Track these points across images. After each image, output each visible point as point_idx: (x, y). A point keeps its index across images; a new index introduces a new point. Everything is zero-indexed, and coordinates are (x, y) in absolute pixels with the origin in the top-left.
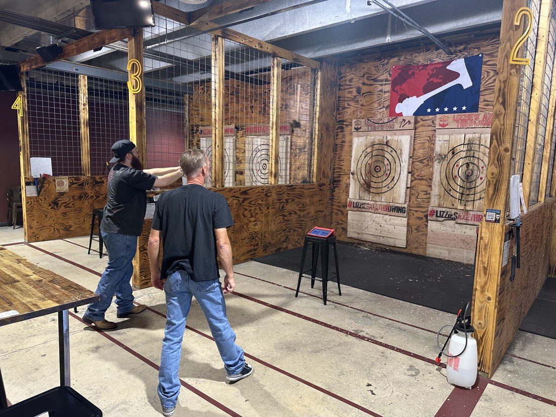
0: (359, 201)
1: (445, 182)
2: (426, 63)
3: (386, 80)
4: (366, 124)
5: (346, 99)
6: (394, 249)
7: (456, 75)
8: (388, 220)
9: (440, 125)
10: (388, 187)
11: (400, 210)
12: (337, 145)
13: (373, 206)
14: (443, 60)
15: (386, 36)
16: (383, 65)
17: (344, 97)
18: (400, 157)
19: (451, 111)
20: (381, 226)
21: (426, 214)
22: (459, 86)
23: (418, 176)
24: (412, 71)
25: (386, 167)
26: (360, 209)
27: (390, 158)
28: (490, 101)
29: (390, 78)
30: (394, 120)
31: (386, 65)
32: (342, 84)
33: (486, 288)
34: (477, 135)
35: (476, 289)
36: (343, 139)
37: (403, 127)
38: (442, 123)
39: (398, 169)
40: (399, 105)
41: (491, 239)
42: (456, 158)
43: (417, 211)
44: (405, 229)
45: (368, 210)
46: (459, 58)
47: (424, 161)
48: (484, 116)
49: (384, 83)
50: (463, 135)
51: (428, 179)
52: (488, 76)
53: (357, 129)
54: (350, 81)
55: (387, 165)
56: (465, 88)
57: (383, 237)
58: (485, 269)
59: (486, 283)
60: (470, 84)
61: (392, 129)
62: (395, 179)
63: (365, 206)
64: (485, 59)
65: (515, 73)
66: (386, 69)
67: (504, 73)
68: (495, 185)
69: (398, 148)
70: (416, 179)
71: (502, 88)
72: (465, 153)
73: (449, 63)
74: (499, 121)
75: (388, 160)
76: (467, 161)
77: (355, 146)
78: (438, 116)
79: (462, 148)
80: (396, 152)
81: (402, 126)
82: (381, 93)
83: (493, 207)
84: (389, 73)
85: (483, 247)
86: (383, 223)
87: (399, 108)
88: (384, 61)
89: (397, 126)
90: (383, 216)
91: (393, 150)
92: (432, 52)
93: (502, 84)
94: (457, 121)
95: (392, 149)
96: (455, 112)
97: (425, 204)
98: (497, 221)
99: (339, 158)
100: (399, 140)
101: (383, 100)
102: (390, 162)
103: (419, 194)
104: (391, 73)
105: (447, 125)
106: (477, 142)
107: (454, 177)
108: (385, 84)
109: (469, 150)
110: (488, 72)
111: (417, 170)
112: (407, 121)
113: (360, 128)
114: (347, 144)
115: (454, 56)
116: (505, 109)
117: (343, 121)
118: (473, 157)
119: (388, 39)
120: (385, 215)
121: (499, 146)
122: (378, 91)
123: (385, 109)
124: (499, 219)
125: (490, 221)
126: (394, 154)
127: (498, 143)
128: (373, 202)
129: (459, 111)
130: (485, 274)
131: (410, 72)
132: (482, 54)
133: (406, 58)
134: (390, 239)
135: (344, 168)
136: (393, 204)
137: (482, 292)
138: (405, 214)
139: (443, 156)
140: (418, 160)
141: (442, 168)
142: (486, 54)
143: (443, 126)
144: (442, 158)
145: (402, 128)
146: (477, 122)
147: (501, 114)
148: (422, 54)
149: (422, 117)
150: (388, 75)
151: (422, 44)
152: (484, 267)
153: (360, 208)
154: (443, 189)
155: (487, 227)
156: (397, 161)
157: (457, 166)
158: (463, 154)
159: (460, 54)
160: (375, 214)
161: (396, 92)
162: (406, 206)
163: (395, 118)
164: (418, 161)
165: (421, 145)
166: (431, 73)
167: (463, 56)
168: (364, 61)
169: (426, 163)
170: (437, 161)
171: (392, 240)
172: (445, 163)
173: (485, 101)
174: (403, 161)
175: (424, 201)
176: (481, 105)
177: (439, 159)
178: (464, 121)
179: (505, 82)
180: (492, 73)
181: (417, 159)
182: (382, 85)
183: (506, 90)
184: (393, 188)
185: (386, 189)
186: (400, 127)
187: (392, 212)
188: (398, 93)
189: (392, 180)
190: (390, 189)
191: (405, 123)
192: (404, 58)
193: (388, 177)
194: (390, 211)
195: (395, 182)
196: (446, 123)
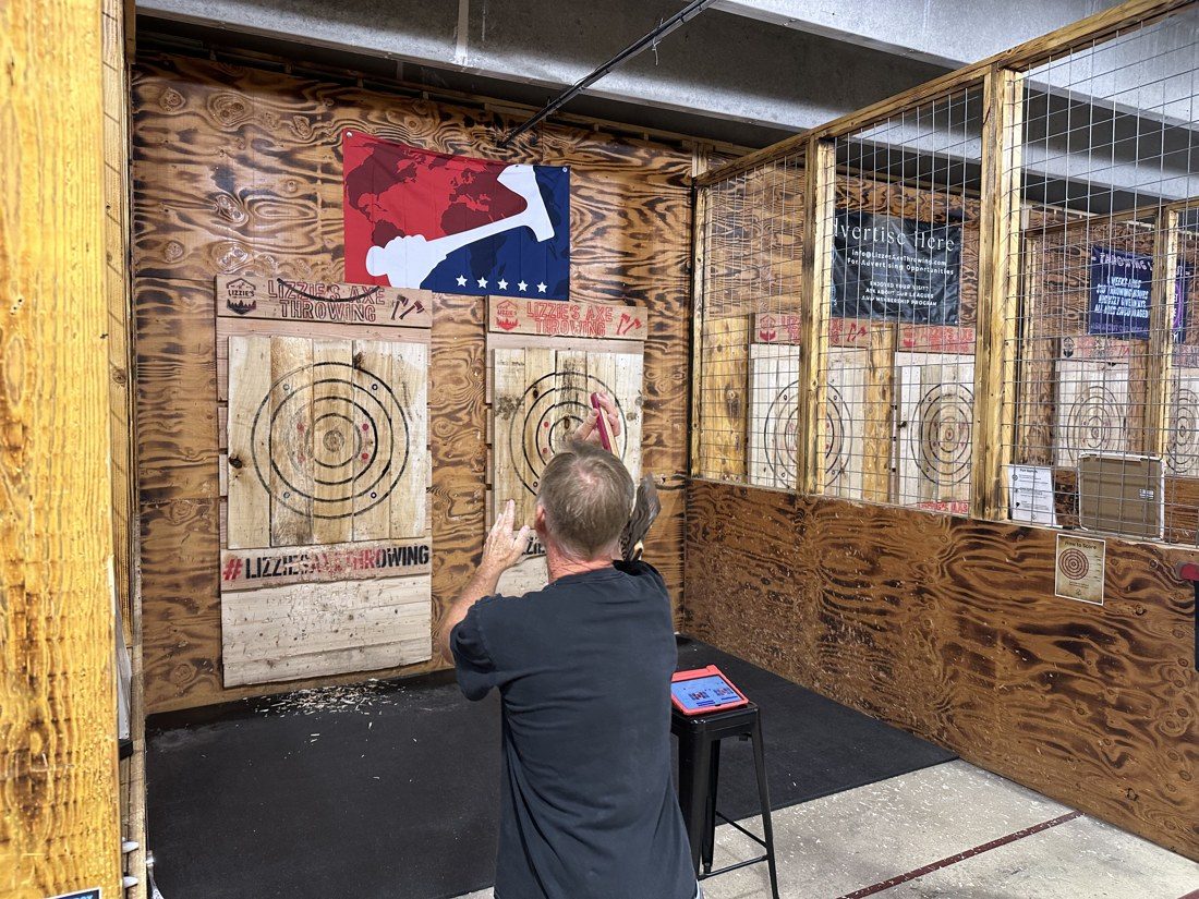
0: (270, 553)
1: (522, 466)
2: (442, 151)
3: (327, 168)
4: (273, 296)
5: (172, 196)
6: (403, 673)
7: (519, 205)
8: (373, 595)
9: (500, 323)
10: (374, 495)
11: (411, 556)
12: (142, 359)
13: (322, 561)
14: (485, 154)
15: (454, 43)
16: (313, 119)
17: (165, 189)
18: (403, 405)
19: (514, 291)
20: (351, 617)
21: (474, 553)
22: (527, 232)
23: (447, 454)
24: (409, 162)
25: (363, 434)
26: (273, 580)
27: (372, 407)
28: (588, 280)
29: (339, 166)
30: (373, 296)
31: (323, 120)
32: (149, 138)
34: (580, 354)
36: (173, 340)
37: (402, 317)
38: (503, 318)
39: (400, 439)
40: (375, 251)
42: (543, 405)
43: (450, 551)
44: (429, 605)
45: (305, 577)
46: (523, 161)
47: (459, 415)
48: (589, 312)
49: (319, 174)
50: (553, 352)
51: (473, 463)
52: (582, 220)
53: (240, 310)
54: (187, 136)
55: (365, 427)
56: (539, 240)
57: (361, 649)
60: (550, 234)
61: (367, 321)
62: (392, 469)
63: (295, 565)
64: (575, 181)
66: (323, 135)
69: (395, 380)
70: (442, 464)
72: (559, 394)
73: (500, 167)
75: (365, 412)
76: (566, 414)
77: (236, 362)
78: (492, 299)
79: (552, 383)
80: (390, 390)
81: (398, 314)
82: (311, 204)
84: (335, 150)
86: (358, 607)
87: (377, 261)
88: (313, 108)
89: (383, 315)
90: (356, 584)
91: (379, 384)
92: (457, 125)
94: (535, 316)
95: (375, 382)
96: (521, 294)
97: (472, 528)
99: (159, 407)
100: (395, 356)
101: (320, 230)
102: (371, 419)
103: (453, 502)
104: (340, 149)
105: (515, 324)
106: (582, 371)
107: (541, 452)
108: (324, 181)
109: (567, 388)
110: (582, 213)
111: (443, 439)
112: (411, 303)
113: (253, 306)
114: (190, 360)
115: (510, 153)
117: (167, 274)
118: (576, 403)
119: (461, 56)
120: (367, 579)
122: (302, 197)
123: (327, 257)
126: (383, 394)
128: (325, 549)
129: (532, 293)
131: (403, 164)
132: (568, 167)
133: (386, 120)
134: (383, 650)
135: (184, 442)
136: (390, 542)
138: (429, 564)
139: (515, 403)
140: (443, 412)
141: (514, 432)
142: (574, 170)
143: (507, 325)
144: (510, 406)
145: (398, 322)
146: (576, 323)
148: (429, 120)
149: (444, 296)
150: (333, 155)
151: (426, 95)
153: (275, 574)
154: (520, 484)
156: (396, 415)
157: (546, 425)
158: (556, 397)
159: (524, 155)
160: (329, 586)
161: (362, 210)
162: (428, 541)
163: (374, 291)
164: (442, 415)
165: (447, 371)
166: (461, 181)
167: (531, 159)
168: (238, 83)
169: (466, 419)
170: (502, 415)
171: (392, 650)
172: (520, 418)
173: (579, 277)
174: (414, 415)
175: (467, 520)
176: (574, 286)
177: (505, 410)
178: (551, 318)
180: (589, 218)
181: (441, 409)
182: (313, 180)
184: (386, 495)
185: (366, 501)
186: (393, 317)
187: (391, 565)
188: (368, 214)
189: (384, 472)
190: (379, 502)
191: (408, 307)
192: (378, 118)
193: (372, 462)
194: (384, 565)
195: (394, 478)
196: (511, 320)
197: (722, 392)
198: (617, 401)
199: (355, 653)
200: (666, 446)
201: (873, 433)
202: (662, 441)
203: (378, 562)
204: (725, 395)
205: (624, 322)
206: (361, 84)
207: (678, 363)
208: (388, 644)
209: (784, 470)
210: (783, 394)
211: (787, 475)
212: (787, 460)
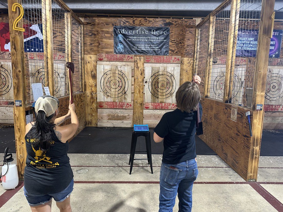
7: (35, 33)
8: (9, 110)
9: (30, 58)
10: (6, 91)
14: (27, 23)
18: (10, 74)
19: (35, 51)
20: (5, 114)
22: (37, 38)
25: (3, 80)
27: (5, 75)
30: (4, 53)
33: (21, 138)
35: (16, 140)
39: (10, 81)
40: (6, 45)
41: (19, 115)
42: (40, 75)
46: (36, 24)
50: (42, 64)
51: (28, 86)
55: (4, 78)
56: (40, 40)
57: (7, 119)
58: (19, 129)
59: (20, 136)
61: (3, 58)
65: (18, 35)
67: (13, 34)
68: (17, 88)
69: (9, 69)
71: (13, 41)
72: (44, 72)
73: (31, 26)
74: (14, 57)
75: (3, 76)
78: (28, 53)
79: (42, 70)
80: (8, 71)
83: (18, 99)
86: (6, 112)
87: (6, 47)
89: (6, 57)
90: (5, 107)
93: (13, 39)
94: (38, 56)
95: (5, 70)
100: (8, 65)
102: (5, 77)
115: (33, 22)
120: (7, 107)
121: (16, 69)
124: (21, 105)
125: (18, 106)
126: (6, 72)
127: (15, 68)
129: (39, 51)
133: (7, 19)
134: (11, 120)
136: (10, 100)
137: (19, 140)
139: (34, 74)
147: (15, 54)
155: (17, 109)
157: (41, 79)
159: (36, 22)
160: (0, 107)
161: (3, 37)
163: (4, 52)
172: (35, 77)
177: (32, 76)
178: (42, 56)
179: (14, 38)
183: (15, 42)
184: (8, 91)
185: (5, 92)
186: (8, 57)
189: (8, 87)
190: (7, 93)
192: (5, 19)
193: (5, 85)
194: (9, 105)
195: (10, 88)
196: (33, 57)
197: (90, 73)
198: (58, 74)
201: (138, 84)
203: (8, 104)
204: (91, 74)
205: (60, 57)
206: (2, 13)
209: (107, 92)
210: (106, 73)
211: (108, 93)
212: (107, 89)
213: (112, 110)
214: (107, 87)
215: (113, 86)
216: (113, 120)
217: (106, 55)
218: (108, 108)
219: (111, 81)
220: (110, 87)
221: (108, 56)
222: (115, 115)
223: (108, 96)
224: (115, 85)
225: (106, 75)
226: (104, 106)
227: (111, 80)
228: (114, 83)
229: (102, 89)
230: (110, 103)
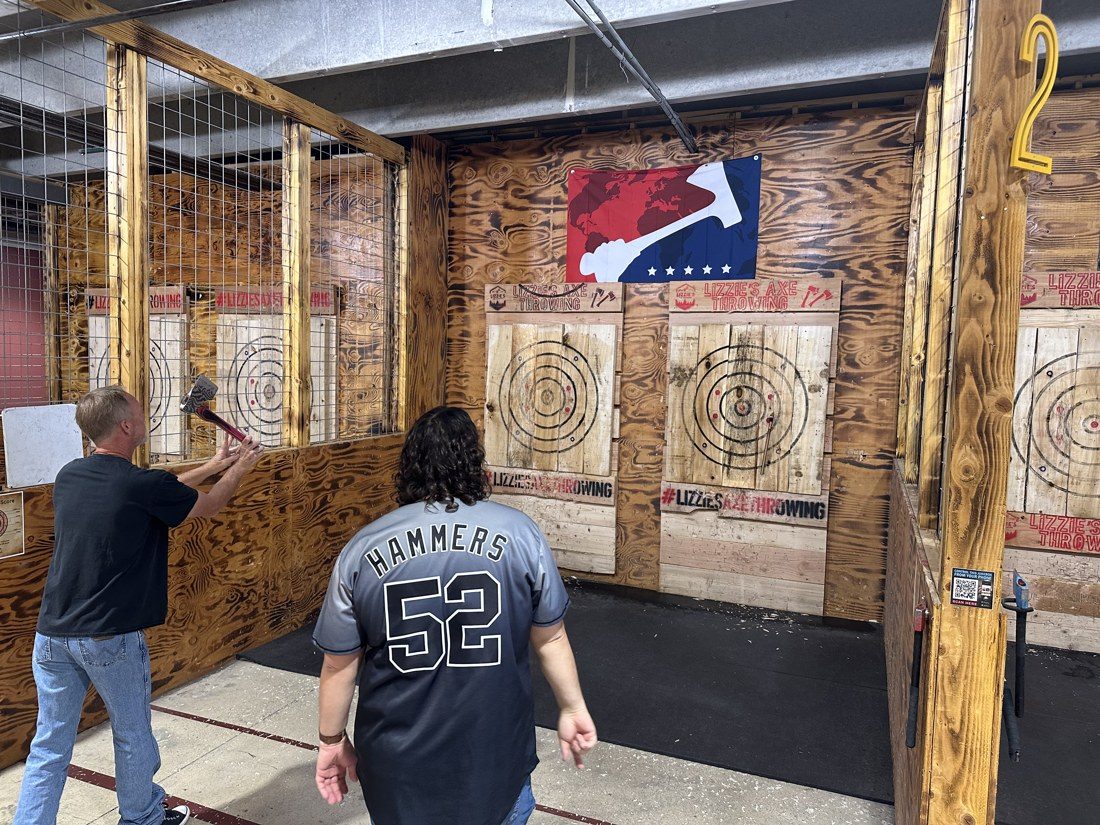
0: (507, 470)
1: (693, 428)
2: (642, 168)
3: (557, 201)
4: (516, 296)
5: (467, 237)
6: (589, 578)
7: (708, 198)
8: (574, 513)
9: (678, 304)
10: (573, 440)
11: (598, 489)
12: (450, 340)
13: (539, 482)
14: (678, 162)
15: (565, 97)
16: (549, 166)
17: (464, 233)
18: (595, 372)
19: (698, 275)
20: (558, 527)
21: (654, 497)
22: (715, 221)
23: (634, 413)
24: (613, 183)
25: (567, 393)
26: (509, 489)
27: (573, 373)
28: (778, 256)
29: (564, 197)
30: (579, 291)
31: (556, 166)
32: (456, 201)
33: (961, 789)
34: (757, 328)
35: (930, 793)
36: (465, 328)
37: (598, 305)
38: (681, 300)
39: (592, 399)
40: (587, 256)
41: (970, 652)
42: (714, 377)
43: (635, 492)
44: (612, 533)
45: (528, 491)
46: (713, 160)
47: (646, 382)
48: (770, 287)
49: (552, 206)
50: (728, 327)
51: (656, 421)
52: (773, 201)
53: (497, 307)
54: (476, 196)
55: (568, 388)
56: (726, 226)
57: (564, 551)
58: (955, 737)
59: (957, 779)
60: (738, 218)
61: (574, 310)
62: (586, 421)
63: (523, 482)
64: (767, 166)
65: (1022, 194)
66: (555, 176)
67: (987, 194)
68: (975, 501)
69: (591, 353)
70: (630, 420)
71: (985, 233)
72: (732, 365)
73: (691, 170)
74: (980, 322)
75: (569, 377)
76: (738, 384)
77: (492, 343)
78: (674, 285)
79: (725, 355)
80: (586, 361)
81: (596, 302)
82: (546, 228)
83: (971, 562)
84: (563, 186)
85: (946, 675)
86: (563, 520)
87: (588, 264)
88: (550, 158)
89: (585, 304)
90: (561, 503)
91: (579, 356)
92: (654, 143)
93: (985, 224)
94: (713, 296)
95: (576, 354)
96: (707, 277)
97: (653, 475)
98: (984, 603)
99: (456, 370)
100: (591, 335)
101: (551, 246)
102: (573, 383)
103: (638, 453)
104: (567, 184)
105: (693, 304)
106: (758, 344)
107: (711, 416)
108: (555, 210)
109: (742, 359)
110: (773, 195)
111: (631, 400)
112: (606, 294)
113: (504, 305)
114: (473, 341)
115: (702, 155)
116: (995, 293)
117: (463, 287)
118: (750, 374)
119: (570, 105)
120: (568, 500)
121: (981, 392)
122: (541, 224)
123: (555, 265)
124: (991, 598)
125: (965, 603)
126: (581, 364)
127: (978, 384)
128: (541, 473)
129: (717, 275)
130: (956, 750)
131: (610, 186)
132: (760, 155)
133: (600, 154)
134: (579, 557)
135: (468, 393)
136: (582, 476)
137: (949, 801)
138: (612, 499)
139: (688, 372)
140: (633, 378)
141: (686, 397)
142: (767, 157)
143: (685, 307)
144: (682, 375)
145: (596, 309)
146: (755, 299)
147: (984, 304)
148: (633, 146)
149: (637, 285)
150: (561, 190)
151: (632, 125)
152: (952, 732)
153: (510, 485)
154: (690, 443)
155: (957, 621)
156: (589, 380)
157: (718, 393)
158: (729, 368)
159: (715, 154)
160: (545, 500)
161: (580, 227)
162: (612, 480)
163: (580, 286)
164: (632, 381)
165: (637, 346)
166: (654, 190)
167: (720, 157)
168: (506, 153)
169: (651, 385)
170: (676, 382)
171: (586, 558)
172: (692, 386)
173: (768, 255)
174: (603, 380)
175: (649, 468)
176: (761, 264)
177: (679, 378)
178: (728, 296)
179: (992, 216)
180: (781, 197)
181: (630, 376)
182: (547, 211)
183: (996, 238)
184: (581, 440)
185: (567, 443)
186: (592, 306)
187: (584, 494)
188: (583, 230)
189: (580, 423)
190: (577, 444)
191: (604, 297)
192: (594, 154)
193: (572, 414)
194: (579, 493)
195: (587, 428)
196: (689, 301)
198: (797, 372)
199: (560, 553)
200: (867, 422)
202: (863, 416)
203: (575, 490)
205: (811, 295)
206: (584, 131)
207: (887, 334)
208: (583, 553)
209: (1044, 463)
210: (1046, 370)
211: (1049, 469)
212: (1049, 451)
213: (1068, 557)
214: (1046, 439)
215: (1081, 436)
216: (1067, 611)
217: (1051, 280)
218: (1047, 547)
219: (1073, 409)
220: (1066, 438)
221: (1066, 280)
222: (1079, 587)
223: (1051, 485)
224: (1094, 430)
225: (1049, 380)
226: (1021, 535)
227: (1076, 401)
228: (1090, 421)
229: (1020, 447)
230: (1058, 522)
